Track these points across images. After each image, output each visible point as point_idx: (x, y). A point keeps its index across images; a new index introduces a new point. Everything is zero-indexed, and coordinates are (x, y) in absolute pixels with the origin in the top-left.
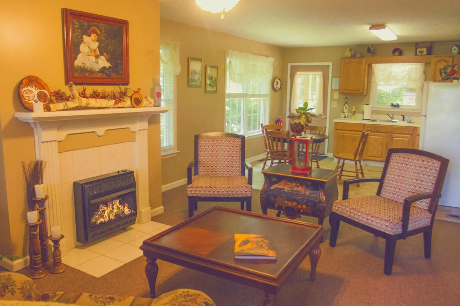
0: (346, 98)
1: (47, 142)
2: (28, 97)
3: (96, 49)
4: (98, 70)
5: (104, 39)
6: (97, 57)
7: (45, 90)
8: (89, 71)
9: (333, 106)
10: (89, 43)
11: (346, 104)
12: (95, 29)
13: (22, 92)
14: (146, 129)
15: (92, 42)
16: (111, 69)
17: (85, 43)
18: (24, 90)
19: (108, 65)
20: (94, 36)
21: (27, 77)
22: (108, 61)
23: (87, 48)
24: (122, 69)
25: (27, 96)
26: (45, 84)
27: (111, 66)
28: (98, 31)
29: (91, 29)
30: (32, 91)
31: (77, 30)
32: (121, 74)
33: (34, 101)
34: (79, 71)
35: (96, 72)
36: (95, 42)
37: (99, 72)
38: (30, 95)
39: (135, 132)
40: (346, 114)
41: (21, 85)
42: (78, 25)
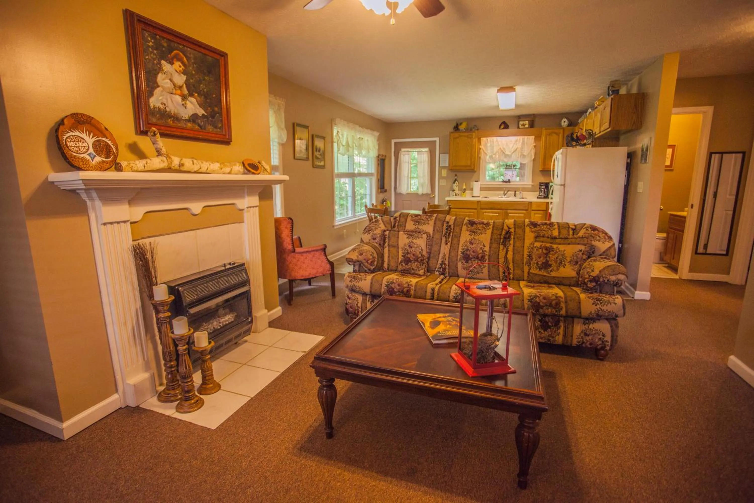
0: (456, 175)
1: (111, 223)
2: (77, 147)
3: (183, 85)
4: (187, 118)
5: (194, 72)
6: (184, 98)
7: (107, 138)
8: (172, 116)
9: (441, 184)
10: (171, 74)
11: (457, 182)
12: (178, 54)
13: (65, 138)
14: (256, 206)
15: (177, 74)
16: (205, 118)
17: (165, 74)
18: (67, 135)
19: (201, 112)
20: (177, 64)
21: (72, 114)
22: (200, 107)
23: (169, 81)
24: (222, 121)
25: (75, 147)
26: (106, 129)
27: (206, 114)
28: (185, 59)
29: (173, 54)
30: (83, 139)
31: (150, 49)
32: (220, 128)
33: (88, 154)
34: (158, 115)
35: (183, 120)
36: (180, 74)
37: (189, 120)
38: (80, 144)
39: (243, 210)
40: (457, 192)
41: (61, 127)
42: (152, 43)
